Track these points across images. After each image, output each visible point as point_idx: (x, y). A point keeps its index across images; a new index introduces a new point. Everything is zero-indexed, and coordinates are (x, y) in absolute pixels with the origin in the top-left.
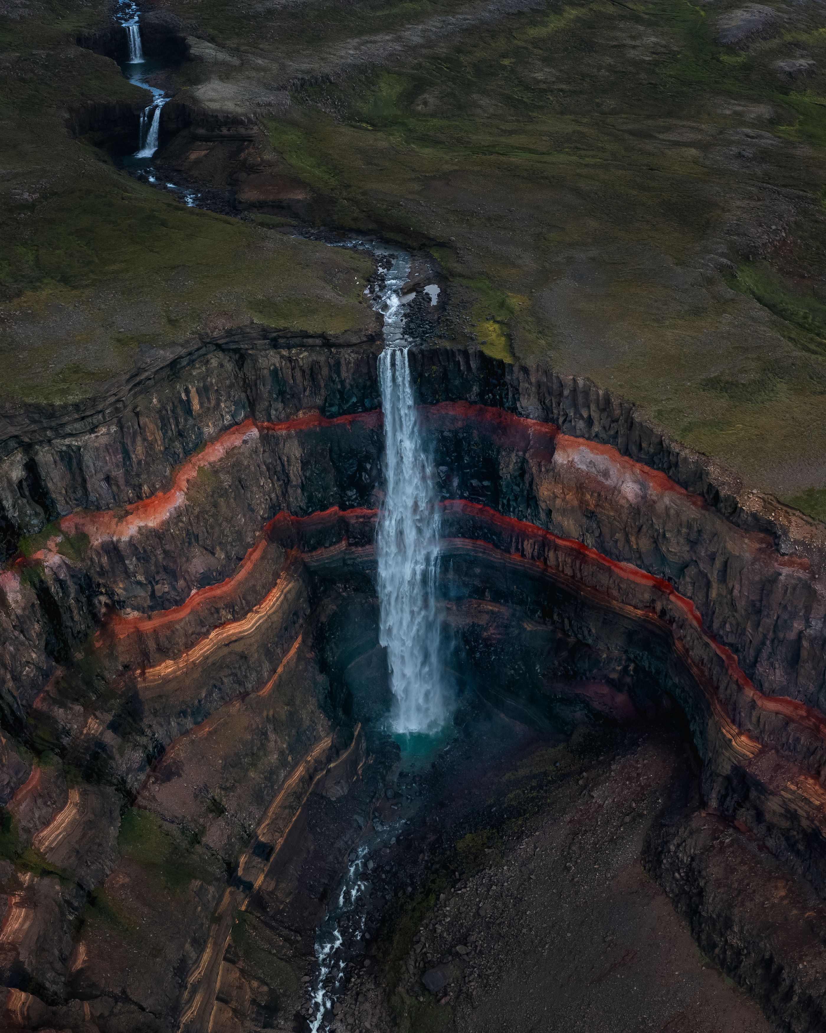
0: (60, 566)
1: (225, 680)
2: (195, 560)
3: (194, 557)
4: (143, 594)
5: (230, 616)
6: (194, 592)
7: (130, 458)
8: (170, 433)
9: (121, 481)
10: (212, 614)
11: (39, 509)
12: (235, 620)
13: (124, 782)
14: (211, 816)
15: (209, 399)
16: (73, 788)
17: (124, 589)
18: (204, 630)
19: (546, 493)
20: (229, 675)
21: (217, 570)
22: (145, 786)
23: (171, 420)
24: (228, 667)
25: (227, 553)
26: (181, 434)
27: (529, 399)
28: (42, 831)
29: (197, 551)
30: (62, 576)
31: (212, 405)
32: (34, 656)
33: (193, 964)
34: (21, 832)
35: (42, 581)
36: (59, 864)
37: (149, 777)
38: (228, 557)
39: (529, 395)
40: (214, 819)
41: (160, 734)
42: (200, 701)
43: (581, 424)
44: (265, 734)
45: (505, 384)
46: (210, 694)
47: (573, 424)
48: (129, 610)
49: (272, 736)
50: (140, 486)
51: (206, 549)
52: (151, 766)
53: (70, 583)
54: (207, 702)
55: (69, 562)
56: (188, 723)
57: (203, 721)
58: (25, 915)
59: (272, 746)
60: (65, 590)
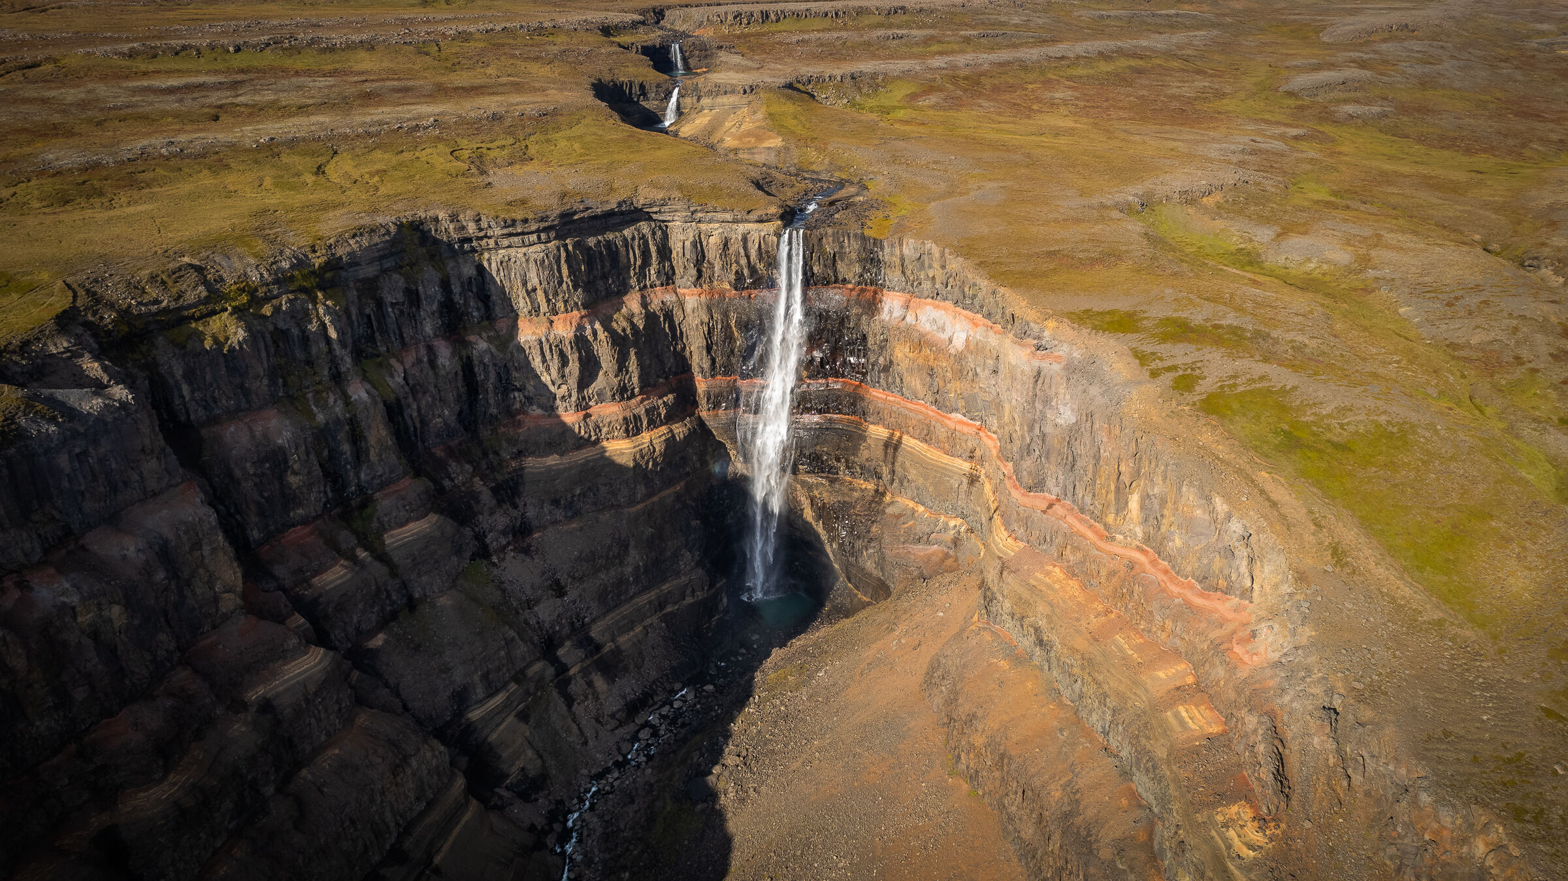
0: (486, 351)
4: (548, 394)
5: (617, 433)
6: (591, 403)
8: (595, 272)
11: (480, 304)
13: (484, 535)
14: (550, 592)
16: (436, 513)
17: (534, 387)
21: (613, 389)
22: (503, 549)
23: (598, 260)
28: (395, 529)
30: (486, 360)
32: (447, 412)
33: (476, 703)
34: (375, 519)
35: (468, 358)
36: (396, 560)
37: (509, 544)
40: (552, 596)
41: (531, 513)
42: (573, 496)
43: (928, 285)
44: (627, 546)
46: (583, 494)
47: (922, 286)
48: (535, 407)
49: (633, 552)
52: (514, 536)
53: (491, 368)
54: (579, 501)
55: (494, 350)
56: (559, 514)
57: (573, 517)
58: (345, 575)
59: (630, 559)
60: (486, 373)
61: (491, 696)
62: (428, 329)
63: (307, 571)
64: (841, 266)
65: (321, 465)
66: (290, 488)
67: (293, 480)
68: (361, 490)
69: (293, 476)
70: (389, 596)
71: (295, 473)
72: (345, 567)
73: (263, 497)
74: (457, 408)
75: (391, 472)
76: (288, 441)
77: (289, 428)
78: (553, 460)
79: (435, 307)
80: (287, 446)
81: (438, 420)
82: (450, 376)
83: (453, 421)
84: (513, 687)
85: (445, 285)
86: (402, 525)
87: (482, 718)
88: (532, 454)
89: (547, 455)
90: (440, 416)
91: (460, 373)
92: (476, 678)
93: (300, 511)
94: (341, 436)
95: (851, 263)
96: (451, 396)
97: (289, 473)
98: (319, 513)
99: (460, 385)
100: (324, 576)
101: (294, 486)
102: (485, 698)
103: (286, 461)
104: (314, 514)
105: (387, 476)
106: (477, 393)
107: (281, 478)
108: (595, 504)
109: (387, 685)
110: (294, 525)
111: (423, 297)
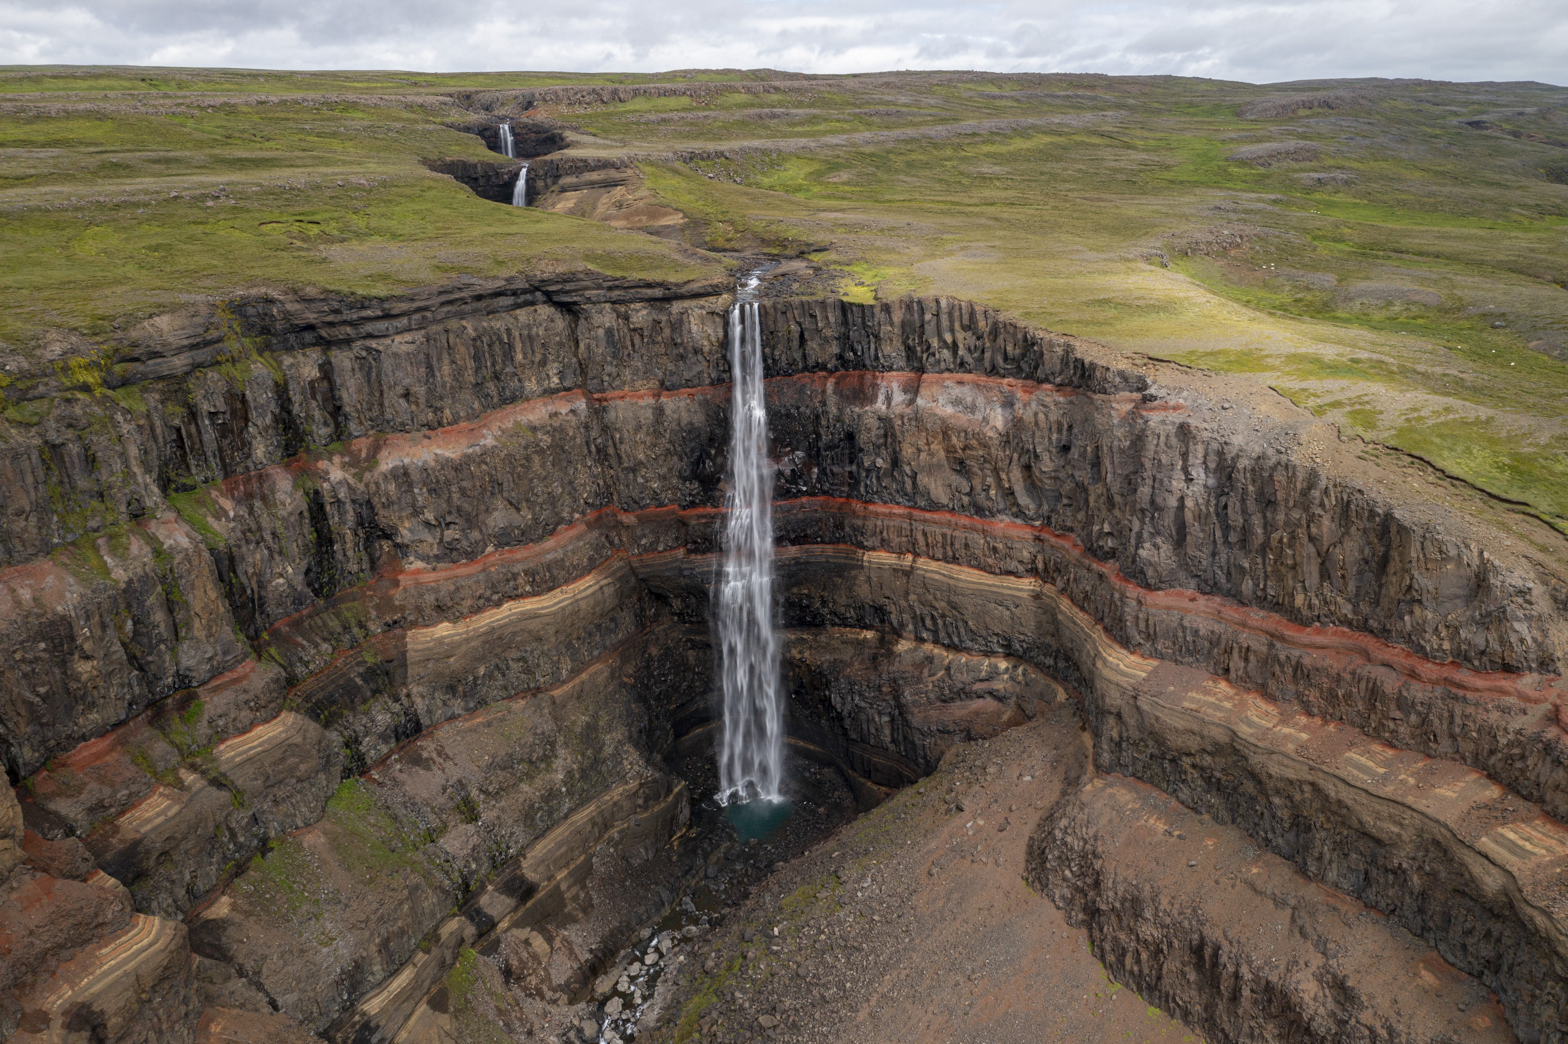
0: (340, 483)
1: (513, 665)
2: (496, 514)
3: (495, 510)
4: (430, 539)
5: (528, 588)
6: (490, 549)
7: (433, 376)
8: (484, 369)
9: (422, 401)
10: (508, 580)
12: (535, 594)
13: (358, 741)
14: (458, 815)
15: (533, 352)
16: (291, 711)
17: (410, 530)
18: (495, 597)
19: (909, 451)
20: (519, 660)
21: (518, 528)
22: (385, 759)
23: (487, 355)
24: (517, 648)
25: (534, 514)
26: (496, 377)
27: (891, 345)
28: (234, 737)
29: (500, 503)
30: (341, 495)
31: (537, 360)
32: (290, 570)
33: (374, 987)
34: (204, 724)
35: (317, 492)
36: (239, 782)
38: (535, 519)
39: (892, 340)
40: (462, 820)
41: (419, 706)
42: (476, 679)
43: (945, 354)
44: (553, 744)
45: (867, 335)
46: (490, 676)
47: (937, 356)
48: (412, 558)
49: (562, 752)
50: (441, 410)
51: (511, 503)
52: (398, 739)
53: (349, 507)
54: (484, 684)
55: (351, 481)
56: (457, 706)
57: (476, 708)
58: (168, 808)
59: (558, 763)
60: (342, 514)
61: (394, 973)
62: (260, 451)
63: (111, 806)
64: (811, 347)
65: (123, 644)
66: (79, 681)
67: (84, 668)
68: (182, 681)
69: (82, 662)
70: (233, 835)
71: (87, 658)
72: (167, 797)
73: (38, 695)
74: (304, 565)
75: (225, 653)
76: (75, 608)
77: (75, 588)
78: (444, 630)
79: (268, 419)
80: (73, 614)
81: (281, 581)
82: (292, 519)
83: (299, 581)
84: (420, 957)
85: (281, 390)
86: (244, 731)
87: (382, 1010)
88: (414, 625)
89: (434, 624)
90: (281, 575)
91: (306, 514)
92: (373, 948)
93: (94, 716)
94: (151, 600)
95: (826, 340)
96: (294, 549)
97: (76, 656)
98: (123, 717)
99: (306, 531)
100: (136, 813)
101: (84, 677)
102: (385, 979)
103: (72, 638)
104: (113, 720)
105: (218, 658)
106: (331, 542)
107: (63, 664)
108: (505, 688)
109: (241, 973)
110: (84, 738)
111: (252, 405)
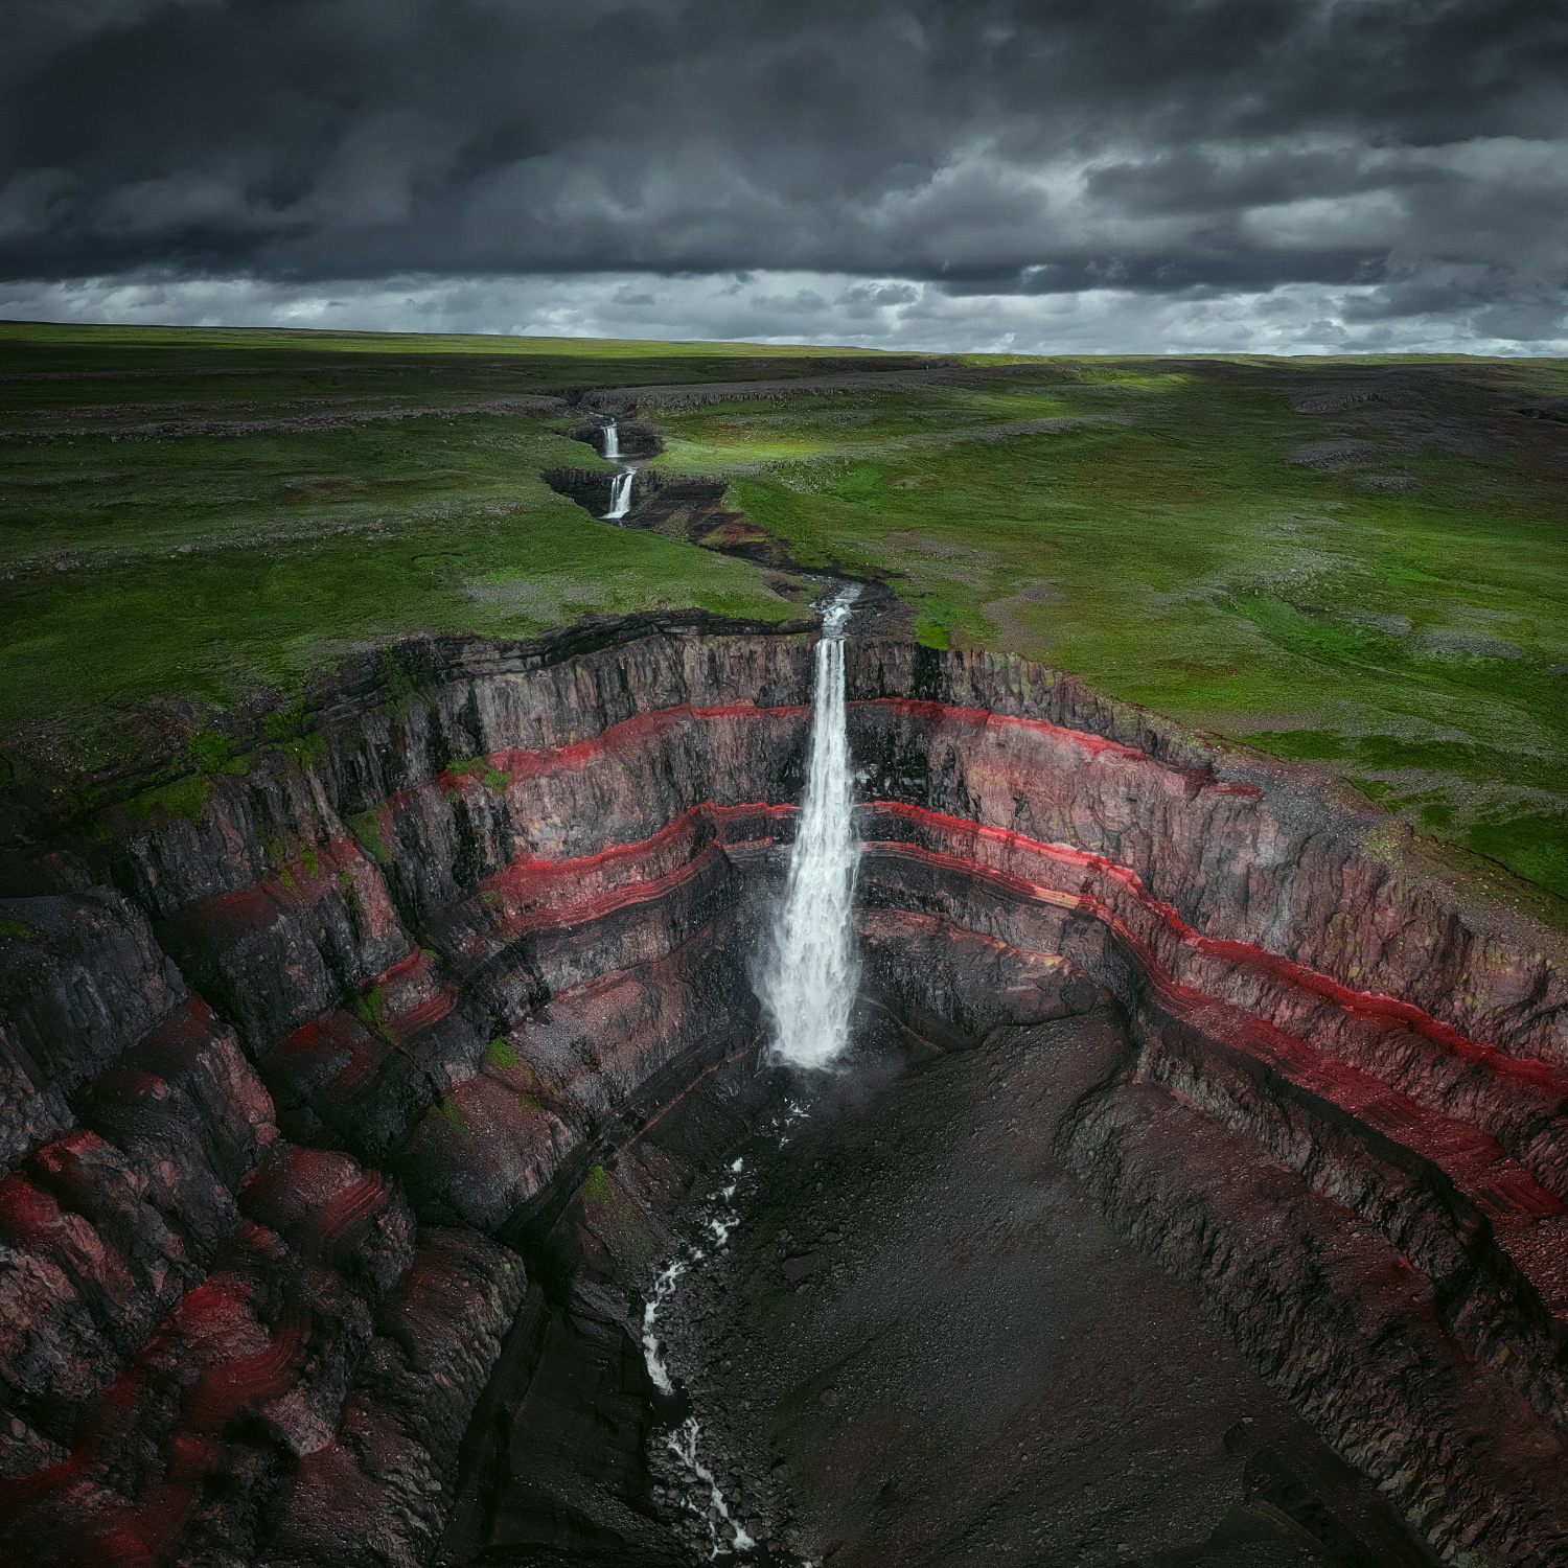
0: (480, 792)
2: (612, 815)
3: (612, 811)
4: (556, 837)
5: (638, 876)
6: (607, 844)
9: (552, 724)
10: (622, 872)
11: (471, 738)
12: (644, 883)
13: (501, 1009)
15: (646, 675)
17: (540, 830)
18: (611, 885)
19: (975, 778)
20: (631, 937)
21: (631, 828)
22: (523, 1021)
24: (629, 926)
25: (645, 814)
26: (614, 700)
27: (962, 686)
29: (616, 806)
30: (482, 805)
31: (649, 682)
32: (440, 868)
35: (462, 802)
37: (527, 1015)
38: (646, 818)
39: (962, 681)
40: (585, 1071)
41: (548, 978)
43: (1012, 701)
45: (940, 674)
47: (1004, 702)
50: (568, 731)
51: (625, 806)
52: (531, 1005)
53: (488, 813)
55: (489, 790)
57: (595, 977)
59: (664, 1020)
60: (482, 818)
62: (415, 771)
64: (889, 678)
65: (320, 950)
66: (290, 982)
67: (292, 972)
68: (364, 973)
69: (292, 968)
71: (295, 964)
74: (451, 862)
75: (396, 948)
76: (283, 926)
79: (422, 746)
80: (282, 931)
82: (441, 825)
83: (447, 877)
85: (433, 718)
86: (414, 1009)
90: (433, 873)
91: (453, 820)
93: (303, 1007)
94: (337, 912)
95: (902, 674)
96: (444, 849)
97: (287, 964)
98: (324, 1006)
99: (452, 834)
101: (294, 979)
103: (284, 949)
104: (318, 1008)
106: (472, 842)
107: (279, 971)
111: (409, 735)
